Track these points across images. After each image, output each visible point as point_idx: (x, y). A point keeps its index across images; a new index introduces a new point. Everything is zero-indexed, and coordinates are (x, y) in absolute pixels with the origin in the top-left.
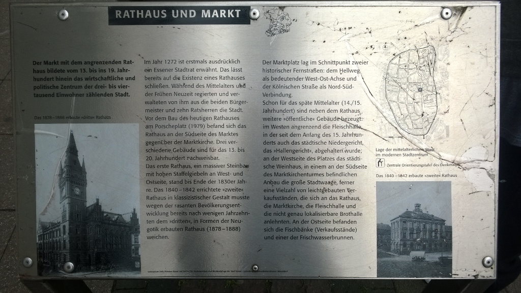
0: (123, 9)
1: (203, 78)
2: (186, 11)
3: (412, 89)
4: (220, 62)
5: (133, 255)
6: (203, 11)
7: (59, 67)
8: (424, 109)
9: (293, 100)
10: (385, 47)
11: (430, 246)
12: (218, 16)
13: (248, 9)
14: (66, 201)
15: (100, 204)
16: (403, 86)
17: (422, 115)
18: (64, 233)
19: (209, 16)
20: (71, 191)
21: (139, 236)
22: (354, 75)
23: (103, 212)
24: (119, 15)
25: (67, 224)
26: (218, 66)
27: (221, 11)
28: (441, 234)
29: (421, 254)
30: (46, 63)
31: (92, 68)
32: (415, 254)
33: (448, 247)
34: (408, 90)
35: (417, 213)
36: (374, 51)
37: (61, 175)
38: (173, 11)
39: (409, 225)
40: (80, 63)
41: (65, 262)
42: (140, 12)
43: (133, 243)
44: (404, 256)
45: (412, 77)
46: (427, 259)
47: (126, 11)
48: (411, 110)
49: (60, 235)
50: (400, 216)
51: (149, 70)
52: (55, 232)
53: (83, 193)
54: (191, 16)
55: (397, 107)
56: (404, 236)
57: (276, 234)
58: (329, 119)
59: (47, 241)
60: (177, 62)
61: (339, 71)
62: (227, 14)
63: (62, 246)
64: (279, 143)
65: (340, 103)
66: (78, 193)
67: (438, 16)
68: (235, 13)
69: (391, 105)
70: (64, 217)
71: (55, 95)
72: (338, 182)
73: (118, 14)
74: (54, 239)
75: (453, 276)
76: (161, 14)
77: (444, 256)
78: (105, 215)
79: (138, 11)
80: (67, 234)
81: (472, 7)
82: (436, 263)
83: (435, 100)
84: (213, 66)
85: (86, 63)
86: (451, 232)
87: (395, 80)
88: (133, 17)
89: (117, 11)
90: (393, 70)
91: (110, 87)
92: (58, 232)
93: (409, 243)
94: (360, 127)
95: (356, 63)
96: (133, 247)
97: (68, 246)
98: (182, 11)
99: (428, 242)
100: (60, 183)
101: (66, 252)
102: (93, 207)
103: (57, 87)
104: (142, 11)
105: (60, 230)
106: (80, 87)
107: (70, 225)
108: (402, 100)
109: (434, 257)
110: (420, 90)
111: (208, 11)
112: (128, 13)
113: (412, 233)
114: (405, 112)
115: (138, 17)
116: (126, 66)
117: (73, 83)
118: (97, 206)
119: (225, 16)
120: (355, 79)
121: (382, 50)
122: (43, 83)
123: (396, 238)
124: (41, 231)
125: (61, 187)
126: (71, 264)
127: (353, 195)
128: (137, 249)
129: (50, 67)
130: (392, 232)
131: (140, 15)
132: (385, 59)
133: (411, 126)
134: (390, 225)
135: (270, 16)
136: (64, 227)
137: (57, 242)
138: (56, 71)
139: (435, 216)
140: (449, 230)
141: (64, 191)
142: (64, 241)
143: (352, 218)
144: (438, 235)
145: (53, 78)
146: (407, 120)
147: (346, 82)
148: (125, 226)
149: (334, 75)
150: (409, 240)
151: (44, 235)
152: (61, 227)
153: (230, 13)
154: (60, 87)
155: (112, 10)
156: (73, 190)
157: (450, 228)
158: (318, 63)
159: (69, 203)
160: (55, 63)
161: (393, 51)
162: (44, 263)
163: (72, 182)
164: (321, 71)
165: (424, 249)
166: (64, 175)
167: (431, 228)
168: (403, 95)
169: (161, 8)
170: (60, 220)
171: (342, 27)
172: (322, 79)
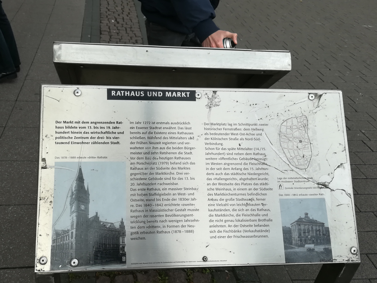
0: (116, 90)
1: (167, 133)
2: (156, 92)
3: (295, 141)
4: (178, 123)
5: (121, 252)
6: (167, 93)
7: (73, 125)
8: (304, 153)
9: (224, 147)
10: (278, 116)
11: (317, 241)
12: (176, 96)
13: (194, 92)
14: (75, 214)
15: (98, 216)
16: (290, 139)
17: (304, 157)
18: (72, 238)
19: (171, 96)
20: (78, 207)
21: (125, 238)
22: (260, 132)
23: (101, 222)
24: (114, 93)
25: (74, 231)
26: (176, 126)
27: (178, 93)
28: (323, 232)
29: (312, 246)
30: (65, 122)
31: (95, 126)
32: (307, 246)
33: (328, 241)
34: (293, 141)
35: (307, 219)
36: (271, 118)
37: (72, 196)
38: (148, 92)
39: (302, 227)
40: (88, 123)
41: (72, 259)
42: (127, 92)
43: (121, 243)
44: (301, 248)
45: (295, 133)
46: (316, 250)
47: (119, 92)
48: (296, 154)
49: (69, 239)
50: (296, 221)
51: (133, 128)
52: (65, 237)
53: (87, 209)
54: (159, 96)
55: (288, 151)
56: (300, 234)
57: (218, 235)
58: (247, 159)
59: (59, 244)
60: (151, 123)
61: (251, 129)
62: (181, 95)
63: (70, 247)
64: (216, 174)
65: (253, 149)
66: (83, 208)
67: (307, 99)
68: (186, 94)
69: (284, 150)
70: (72, 226)
71: (70, 143)
72: (255, 199)
74: (65, 242)
75: (334, 261)
76: (140, 94)
77: (326, 247)
78: (102, 223)
80: (74, 238)
81: (326, 93)
82: (322, 252)
83: (310, 147)
84: (173, 126)
85: (91, 123)
86: (329, 231)
87: (285, 135)
88: (123, 95)
89: (112, 92)
90: (283, 130)
91: (107, 138)
92: (68, 236)
93: (303, 239)
94: (266, 164)
95: (261, 125)
96: (121, 246)
97: (74, 246)
98: (154, 93)
99: (315, 238)
100: (71, 201)
101: (73, 252)
102: (93, 218)
103: (72, 138)
104: (129, 92)
105: (69, 235)
106: (88, 138)
107: (76, 232)
108: (290, 147)
109: (320, 248)
110: (301, 142)
111: (170, 93)
113: (304, 233)
114: (293, 155)
115: (126, 95)
116: (118, 125)
117: (83, 135)
118: (96, 217)
119: (180, 96)
120: (261, 134)
121: (276, 117)
122: (62, 135)
123: (295, 235)
124: (55, 236)
125: (71, 205)
126: (76, 261)
127: (265, 208)
128: (124, 247)
129: (67, 125)
130: (292, 232)
132: (279, 123)
133: (297, 164)
134: (291, 227)
135: (208, 97)
136: (72, 233)
137: (66, 244)
138: (71, 127)
139: (318, 220)
140: (327, 230)
141: (73, 207)
142: (72, 243)
143: (266, 223)
144: (321, 234)
145: (69, 132)
146: (294, 160)
147: (255, 136)
148: (116, 231)
149: (248, 132)
150: (303, 237)
151: (57, 239)
152: (70, 233)
153: (183, 94)
154: (74, 138)
155: (109, 91)
156: (80, 207)
157: (328, 228)
158: (238, 125)
159: (76, 216)
160: (71, 123)
161: (283, 118)
162: (56, 260)
163: (79, 201)
164: (240, 129)
165: (313, 243)
166: (74, 196)
167: (316, 229)
168: (290, 144)
169: (140, 90)
170: (69, 228)
171: (252, 104)
172: (241, 134)
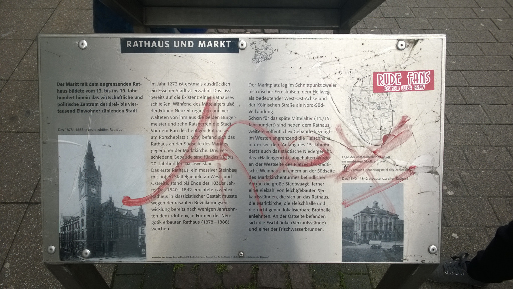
0: (133, 40)
1: (199, 98)
2: (186, 42)
3: (372, 107)
4: (214, 84)
5: (140, 244)
6: (200, 42)
7: (79, 88)
8: (382, 124)
9: (274, 116)
10: (351, 72)
11: (386, 236)
12: (212, 46)
13: (237, 40)
14: (84, 199)
15: (112, 202)
16: (365, 105)
17: (381, 129)
18: (83, 226)
19: (205, 46)
20: (89, 190)
21: (145, 228)
22: (325, 95)
23: (115, 208)
25: (85, 218)
26: (212, 88)
27: (215, 42)
29: (378, 243)
30: (68, 84)
31: (106, 88)
32: (372, 242)
33: (400, 237)
34: (369, 108)
35: (375, 209)
36: (341, 76)
37: (80, 177)
38: (175, 42)
39: (369, 219)
40: (97, 84)
41: (83, 249)
42: (147, 42)
43: (140, 234)
44: (364, 245)
45: (372, 97)
46: (383, 247)
47: (136, 42)
48: (372, 125)
49: (79, 227)
50: (361, 212)
51: (154, 91)
52: (75, 225)
53: (99, 193)
54: (189, 46)
55: (359, 122)
56: (365, 229)
57: (259, 226)
58: (303, 132)
59: (68, 232)
60: (178, 84)
61: (312, 92)
62: (219, 45)
63: (81, 236)
64: (262, 152)
65: (313, 119)
66: (94, 192)
67: (394, 47)
68: (226, 44)
69: (355, 120)
70: (82, 212)
71: (76, 111)
72: (311, 184)
73: (129, 44)
74: (74, 231)
75: (404, 261)
76: (165, 44)
77: (397, 244)
78: (117, 210)
79: (145, 42)
80: (85, 226)
81: (422, 39)
82: (390, 250)
83: (391, 116)
84: (207, 88)
85: (101, 84)
86: (403, 225)
87: (359, 99)
88: (141, 46)
89: (128, 42)
90: (357, 93)
91: (122, 104)
92: (77, 224)
93: (368, 234)
94: (329, 139)
95: (327, 86)
96: (140, 237)
97: (85, 236)
98: (182, 42)
99: (383, 233)
100: (80, 183)
101: (84, 241)
102: (107, 204)
103: (77, 104)
104: (149, 42)
105: (79, 222)
106: (97, 104)
107: (87, 218)
108: (364, 116)
109: (389, 246)
110: (379, 108)
111: (204, 42)
112: (137, 43)
113: (370, 226)
114: (366, 126)
115: (145, 46)
116: (135, 88)
117: (91, 101)
118: (110, 203)
120: (325, 99)
121: (348, 75)
122: (65, 101)
123: (358, 229)
124: (63, 224)
125: (80, 187)
126: (88, 251)
127: (323, 194)
128: (143, 239)
129: (71, 87)
130: (355, 225)
131: (147, 45)
132: (351, 83)
133: (371, 138)
134: (353, 220)
135: (256, 47)
136: (82, 220)
137: (76, 233)
138: (77, 91)
139: (390, 211)
140: (401, 224)
141: (83, 190)
142: (83, 232)
143: (322, 213)
144: (393, 228)
145: (74, 97)
146: (368, 133)
147: (318, 102)
148: (134, 220)
149: (308, 95)
150: (368, 232)
151: (65, 227)
152: (80, 221)
153: (222, 44)
154: (80, 104)
155: (124, 41)
156: (90, 190)
157: (402, 221)
158: (295, 85)
159: (87, 201)
160: (76, 84)
161: (357, 76)
162: (65, 250)
163: (89, 183)
164: (297, 92)
165: (380, 238)
166: (82, 178)
167: (387, 222)
168: (365, 112)
169: (164, 39)
170: (79, 214)
171: (315, 56)
172: (298, 98)
